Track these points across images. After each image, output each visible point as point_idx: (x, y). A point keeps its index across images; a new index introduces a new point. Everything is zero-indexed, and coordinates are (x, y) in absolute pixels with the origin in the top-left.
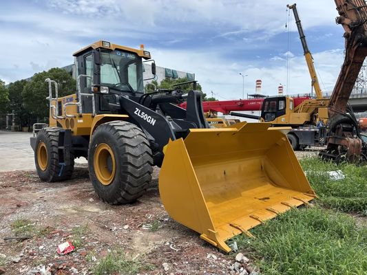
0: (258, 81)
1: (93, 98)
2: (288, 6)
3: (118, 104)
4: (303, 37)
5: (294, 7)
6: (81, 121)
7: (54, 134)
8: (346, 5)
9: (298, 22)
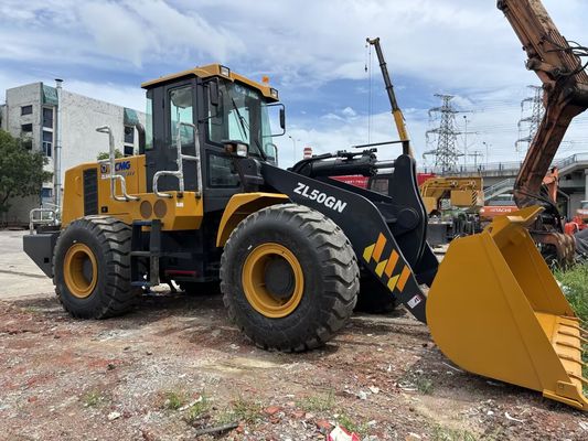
0: (306, 149)
1: (199, 164)
2: (368, 40)
3: (259, 177)
4: (389, 88)
5: (376, 43)
6: (181, 205)
7: (110, 228)
8: (541, 43)
9: (383, 65)
